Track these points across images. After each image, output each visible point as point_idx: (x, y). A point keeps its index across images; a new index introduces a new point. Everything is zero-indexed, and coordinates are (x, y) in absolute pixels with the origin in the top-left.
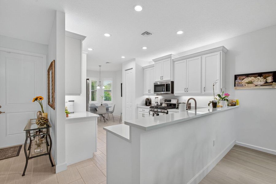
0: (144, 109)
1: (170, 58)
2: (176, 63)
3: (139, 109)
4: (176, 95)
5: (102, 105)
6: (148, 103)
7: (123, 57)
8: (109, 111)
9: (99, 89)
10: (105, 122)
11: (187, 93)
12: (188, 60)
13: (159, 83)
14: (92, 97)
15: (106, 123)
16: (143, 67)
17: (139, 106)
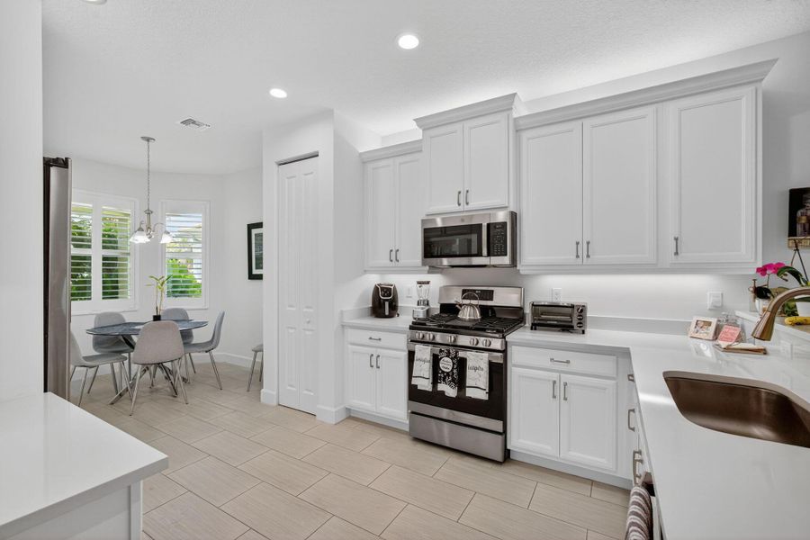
0: (375, 335)
1: (505, 114)
2: (525, 135)
3: (349, 332)
4: (526, 272)
5: (157, 318)
6: (387, 304)
7: (278, 93)
8: (194, 341)
9: (141, 245)
10: (175, 393)
11: (589, 261)
12: (587, 122)
13: (443, 220)
14: (104, 282)
15: (180, 398)
16: (361, 154)
17: (347, 320)
